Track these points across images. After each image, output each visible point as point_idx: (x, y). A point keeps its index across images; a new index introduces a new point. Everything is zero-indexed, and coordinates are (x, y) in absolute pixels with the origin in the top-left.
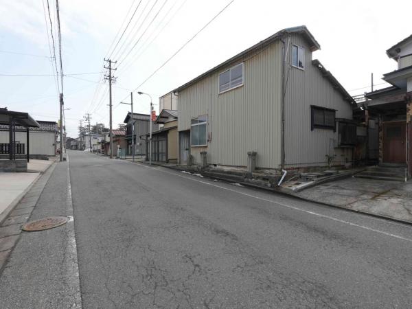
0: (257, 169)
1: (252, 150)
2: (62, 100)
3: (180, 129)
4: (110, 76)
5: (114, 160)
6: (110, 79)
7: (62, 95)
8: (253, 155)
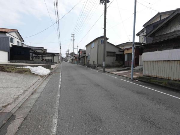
3: (86, 56)
5: (74, 64)
6: (73, 40)
7: (60, 47)
8: (94, 62)
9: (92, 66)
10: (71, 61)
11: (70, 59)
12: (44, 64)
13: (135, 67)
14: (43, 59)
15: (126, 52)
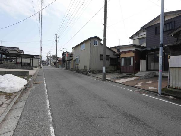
0: (86, 70)
1: (85, 65)
2: (41, 49)
3: (74, 59)
4: (57, 40)
5: (57, 68)
6: (57, 41)
7: (41, 48)
8: (85, 66)
9: (84, 71)
10: (53, 64)
11: (52, 62)
12: (18, 68)
13: (137, 73)
14: (17, 62)
15: (122, 56)
